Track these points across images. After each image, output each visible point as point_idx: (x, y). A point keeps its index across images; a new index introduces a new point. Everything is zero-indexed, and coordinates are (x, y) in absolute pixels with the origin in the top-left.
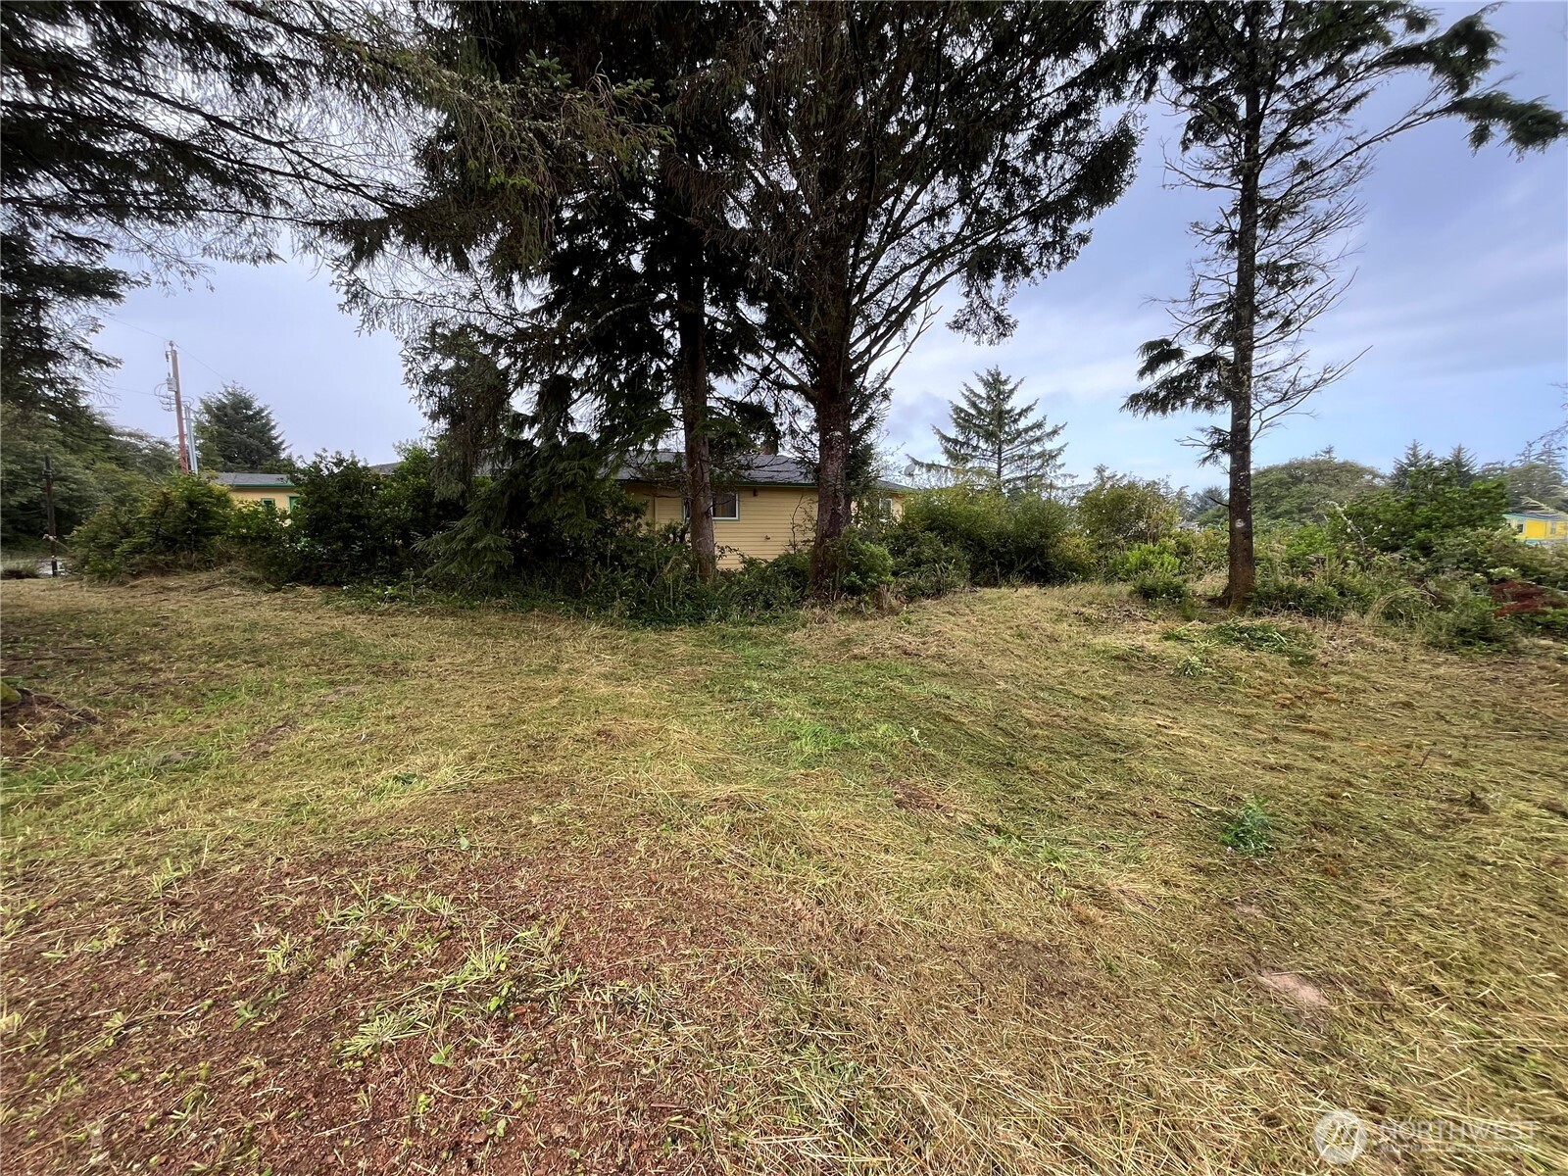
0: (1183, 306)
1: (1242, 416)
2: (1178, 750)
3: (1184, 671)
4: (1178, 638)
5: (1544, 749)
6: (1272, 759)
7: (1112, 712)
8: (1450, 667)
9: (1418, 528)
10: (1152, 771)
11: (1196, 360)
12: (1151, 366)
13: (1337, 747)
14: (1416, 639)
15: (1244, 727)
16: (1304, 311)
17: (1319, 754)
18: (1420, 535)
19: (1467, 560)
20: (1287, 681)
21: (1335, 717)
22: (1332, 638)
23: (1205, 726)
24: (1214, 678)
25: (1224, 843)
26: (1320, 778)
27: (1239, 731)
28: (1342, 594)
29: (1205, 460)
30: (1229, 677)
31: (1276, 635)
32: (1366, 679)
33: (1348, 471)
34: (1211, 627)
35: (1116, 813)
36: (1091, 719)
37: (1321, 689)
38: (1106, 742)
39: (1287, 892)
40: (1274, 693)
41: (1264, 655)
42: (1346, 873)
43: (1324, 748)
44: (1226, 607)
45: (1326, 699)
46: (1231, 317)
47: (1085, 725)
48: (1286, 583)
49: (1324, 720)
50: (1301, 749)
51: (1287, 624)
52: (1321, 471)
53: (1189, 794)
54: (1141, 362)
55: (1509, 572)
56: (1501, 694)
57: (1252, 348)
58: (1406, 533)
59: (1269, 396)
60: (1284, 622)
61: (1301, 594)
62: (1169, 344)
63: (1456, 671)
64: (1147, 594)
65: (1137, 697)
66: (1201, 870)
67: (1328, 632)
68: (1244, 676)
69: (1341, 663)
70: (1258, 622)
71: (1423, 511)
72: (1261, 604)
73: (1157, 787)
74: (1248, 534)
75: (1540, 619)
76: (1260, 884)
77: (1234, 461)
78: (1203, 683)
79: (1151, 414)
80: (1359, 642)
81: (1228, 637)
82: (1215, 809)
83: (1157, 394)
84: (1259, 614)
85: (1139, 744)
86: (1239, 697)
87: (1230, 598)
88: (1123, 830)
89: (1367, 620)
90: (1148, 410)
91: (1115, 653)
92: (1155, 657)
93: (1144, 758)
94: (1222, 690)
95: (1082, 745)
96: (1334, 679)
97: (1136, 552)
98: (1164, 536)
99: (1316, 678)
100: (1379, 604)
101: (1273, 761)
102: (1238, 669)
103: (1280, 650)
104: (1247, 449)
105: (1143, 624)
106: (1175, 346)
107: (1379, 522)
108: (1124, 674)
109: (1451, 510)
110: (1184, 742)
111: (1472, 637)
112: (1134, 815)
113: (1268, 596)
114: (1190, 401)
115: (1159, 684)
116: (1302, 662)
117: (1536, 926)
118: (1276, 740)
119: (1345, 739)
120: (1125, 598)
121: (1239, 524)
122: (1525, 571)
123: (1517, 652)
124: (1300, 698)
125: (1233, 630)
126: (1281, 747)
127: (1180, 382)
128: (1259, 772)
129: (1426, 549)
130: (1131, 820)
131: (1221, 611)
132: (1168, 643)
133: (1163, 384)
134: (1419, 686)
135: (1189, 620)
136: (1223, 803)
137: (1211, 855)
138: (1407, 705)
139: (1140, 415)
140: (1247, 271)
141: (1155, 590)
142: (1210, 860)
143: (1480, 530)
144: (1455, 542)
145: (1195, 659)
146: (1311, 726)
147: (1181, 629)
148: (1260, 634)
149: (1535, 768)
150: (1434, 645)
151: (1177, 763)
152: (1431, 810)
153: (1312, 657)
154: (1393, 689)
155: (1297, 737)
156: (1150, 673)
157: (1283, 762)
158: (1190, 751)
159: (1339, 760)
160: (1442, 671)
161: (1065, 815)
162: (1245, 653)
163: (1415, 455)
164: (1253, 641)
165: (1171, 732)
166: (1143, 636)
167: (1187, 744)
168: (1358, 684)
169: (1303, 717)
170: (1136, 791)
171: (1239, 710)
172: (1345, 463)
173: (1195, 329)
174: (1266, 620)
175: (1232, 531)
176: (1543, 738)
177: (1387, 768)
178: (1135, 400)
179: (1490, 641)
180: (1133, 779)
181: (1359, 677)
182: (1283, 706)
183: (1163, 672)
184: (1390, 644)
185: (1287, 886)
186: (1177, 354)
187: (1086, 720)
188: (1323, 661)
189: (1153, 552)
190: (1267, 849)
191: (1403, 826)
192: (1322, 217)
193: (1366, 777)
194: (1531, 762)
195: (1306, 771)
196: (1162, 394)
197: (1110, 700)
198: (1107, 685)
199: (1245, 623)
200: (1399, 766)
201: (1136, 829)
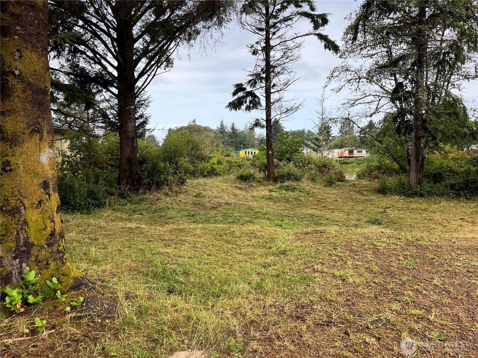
1: (269, 116)
4: (273, 191)
12: (237, 93)
31: (297, 187)
44: (268, 181)
51: (294, 184)
54: (233, 89)
58: (282, 155)
64: (245, 178)
77: (267, 130)
81: (286, 189)
87: (269, 178)
100: (306, 176)
102: (297, 197)
103: (300, 191)
106: (244, 86)
133: (237, 100)
141: (248, 177)
148: (292, 187)
183: (283, 201)
186: (244, 89)
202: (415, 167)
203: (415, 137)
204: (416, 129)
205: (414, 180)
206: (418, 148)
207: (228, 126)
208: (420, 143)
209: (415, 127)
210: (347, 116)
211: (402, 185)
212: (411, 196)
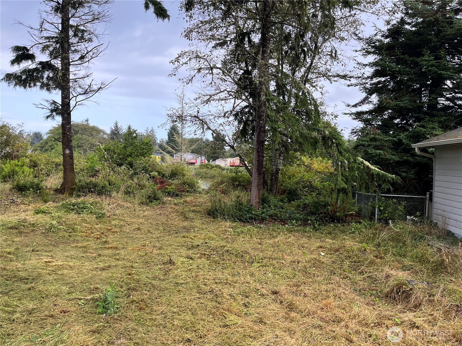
0: (37, 33)
1: (66, 97)
2: (60, 272)
3: (50, 230)
4: (44, 212)
5: (178, 237)
6: (102, 265)
7: (17, 260)
8: (148, 211)
9: (128, 156)
10: (52, 288)
11: (41, 63)
12: (17, 60)
13: (122, 252)
14: (136, 201)
15: (85, 252)
16: (91, 53)
17: (117, 257)
18: (129, 159)
19: (144, 169)
20: (96, 226)
21: (117, 239)
22: (109, 204)
23: (67, 257)
24: (65, 231)
25: (99, 313)
26: (122, 268)
27: (84, 255)
28: (109, 184)
29: (48, 117)
30: (72, 229)
31: (89, 205)
32: (124, 221)
33: (95, 130)
34: (58, 204)
35: (42, 319)
36: (8, 268)
37: (110, 228)
38: (21, 279)
39: (132, 325)
40: (92, 233)
41: (85, 215)
42: (147, 306)
43: (118, 254)
44: (63, 194)
45: (112, 232)
46: (58, 46)
47: (5, 272)
48: (89, 181)
49: (113, 241)
50: (110, 257)
51: (92, 200)
52: (85, 129)
53: (74, 294)
54: (12, 56)
55: (156, 174)
56: (163, 219)
57: (70, 65)
58: (124, 159)
59: (79, 90)
60: (90, 199)
61: (95, 185)
62: (28, 50)
63: (150, 213)
64: (21, 189)
65: (28, 249)
66: (94, 332)
67: (108, 202)
68: (79, 227)
69: (114, 215)
70: (79, 200)
71: (129, 149)
72: (79, 191)
73: (56, 296)
74: (71, 157)
75: (166, 190)
76: (120, 326)
77: (63, 119)
78: (61, 234)
79: (18, 87)
80: (119, 205)
81: (69, 208)
82: (89, 297)
83: (21, 77)
84: (79, 196)
85: (39, 275)
86: (79, 238)
87: (64, 189)
88: (49, 328)
89: (120, 195)
90: (16, 85)
91: (10, 225)
92: (33, 224)
93: (45, 282)
94: (70, 236)
95: (7, 285)
96: (113, 223)
97: (8, 165)
98: (22, 156)
99: (106, 223)
100: (122, 188)
101: (102, 266)
102: (75, 224)
103: (91, 212)
104: (69, 114)
105: (22, 206)
106: (31, 52)
107: (115, 153)
108: (17, 237)
109: (138, 150)
110: (61, 267)
111: (152, 199)
112: (52, 316)
113: (82, 187)
114: (39, 84)
115: (38, 239)
116: (100, 217)
117: (202, 301)
118: (100, 255)
119: (124, 248)
120: (8, 192)
121: (67, 152)
122: (159, 173)
123: (164, 203)
124: (103, 233)
125: (70, 205)
126: (102, 258)
127: (33, 73)
128: (99, 272)
129: (131, 165)
130: (51, 320)
131: (61, 196)
132: (39, 215)
133: (24, 71)
134: (141, 220)
135: (46, 202)
136: (90, 293)
137: (96, 322)
138: (139, 229)
139: (12, 86)
140: (65, 25)
141: (25, 187)
142: (97, 325)
143: (146, 158)
144: (140, 162)
145: (54, 222)
146: (110, 246)
147: (44, 207)
148: (82, 206)
149: (178, 244)
150: (142, 203)
151: (62, 280)
152: (160, 269)
153: (104, 214)
154: (133, 223)
155: (106, 252)
156: (32, 234)
157: (107, 265)
158: (65, 272)
159: (125, 258)
160: (146, 213)
161: (11, 332)
162: (76, 216)
163: (117, 126)
164: (79, 209)
165: (54, 264)
166: (24, 213)
167: (63, 268)
168: (122, 223)
169: (106, 242)
170: (46, 303)
171: (80, 245)
172: (94, 127)
173: (41, 46)
174: (82, 198)
175: (64, 155)
176: (176, 233)
177: (143, 256)
178: (9, 77)
179: (157, 200)
180: (43, 296)
181: (122, 220)
182: (97, 238)
183: (39, 232)
184: (129, 205)
185: (130, 322)
186: (31, 57)
187: (5, 269)
188: (108, 215)
189: (17, 166)
190: (117, 308)
191: (155, 278)
192: (96, 13)
193: (136, 262)
194: (177, 242)
195: (116, 266)
196: (24, 77)
197: (13, 254)
198: (9, 245)
199: (74, 201)
200: (146, 255)
201: (55, 324)
202: (257, 181)
203: (257, 141)
204: (258, 131)
205: (256, 200)
206: (260, 156)
207: (123, 128)
208: (263, 149)
209: (257, 127)
210: (196, 114)
211: (239, 205)
212: (248, 222)
